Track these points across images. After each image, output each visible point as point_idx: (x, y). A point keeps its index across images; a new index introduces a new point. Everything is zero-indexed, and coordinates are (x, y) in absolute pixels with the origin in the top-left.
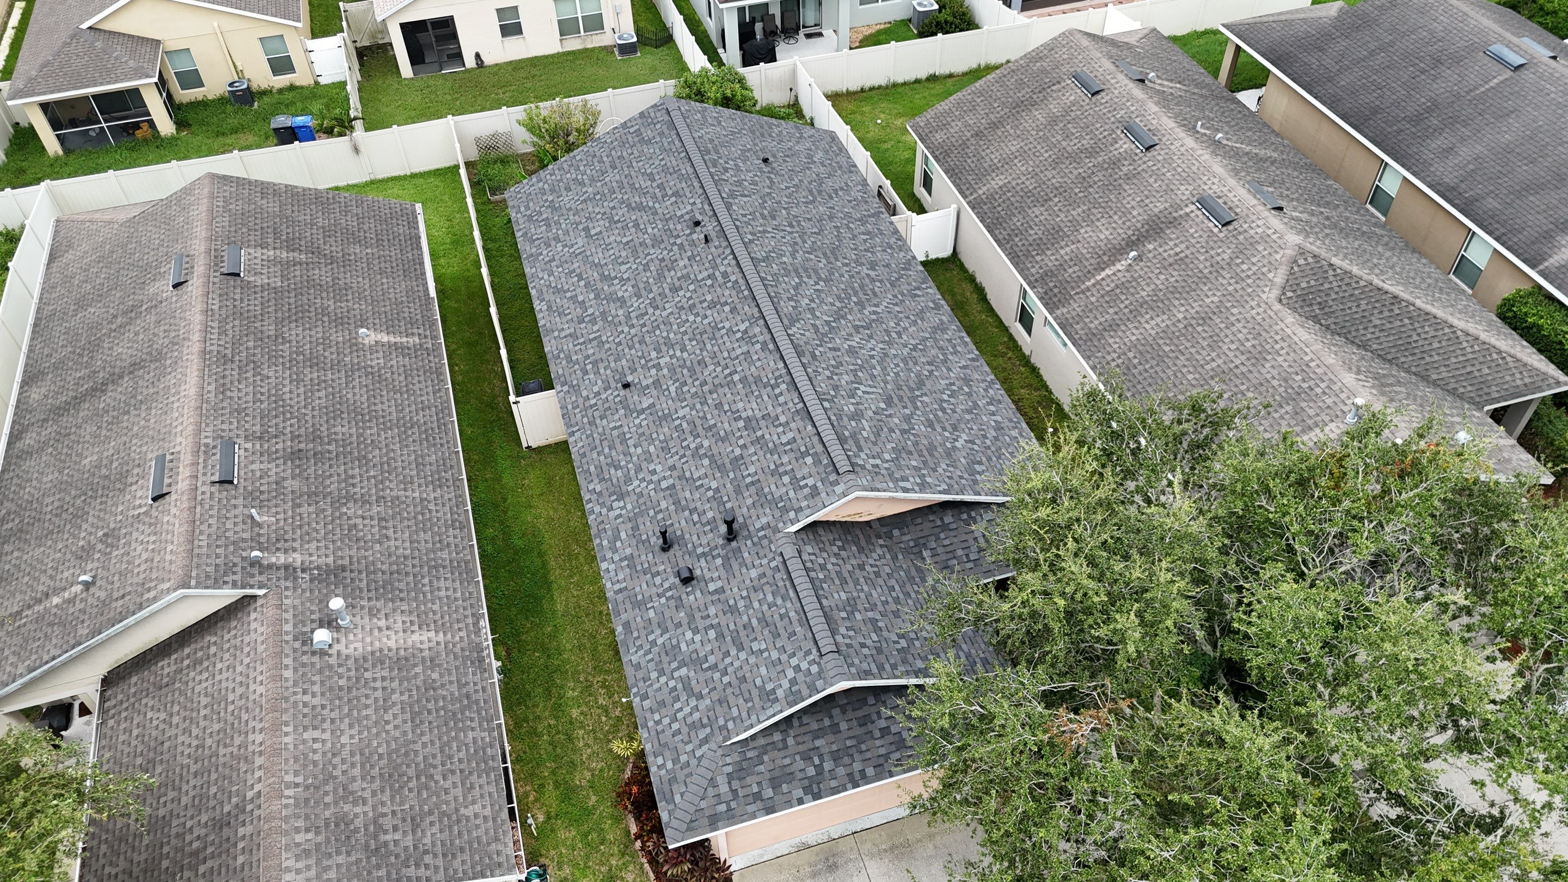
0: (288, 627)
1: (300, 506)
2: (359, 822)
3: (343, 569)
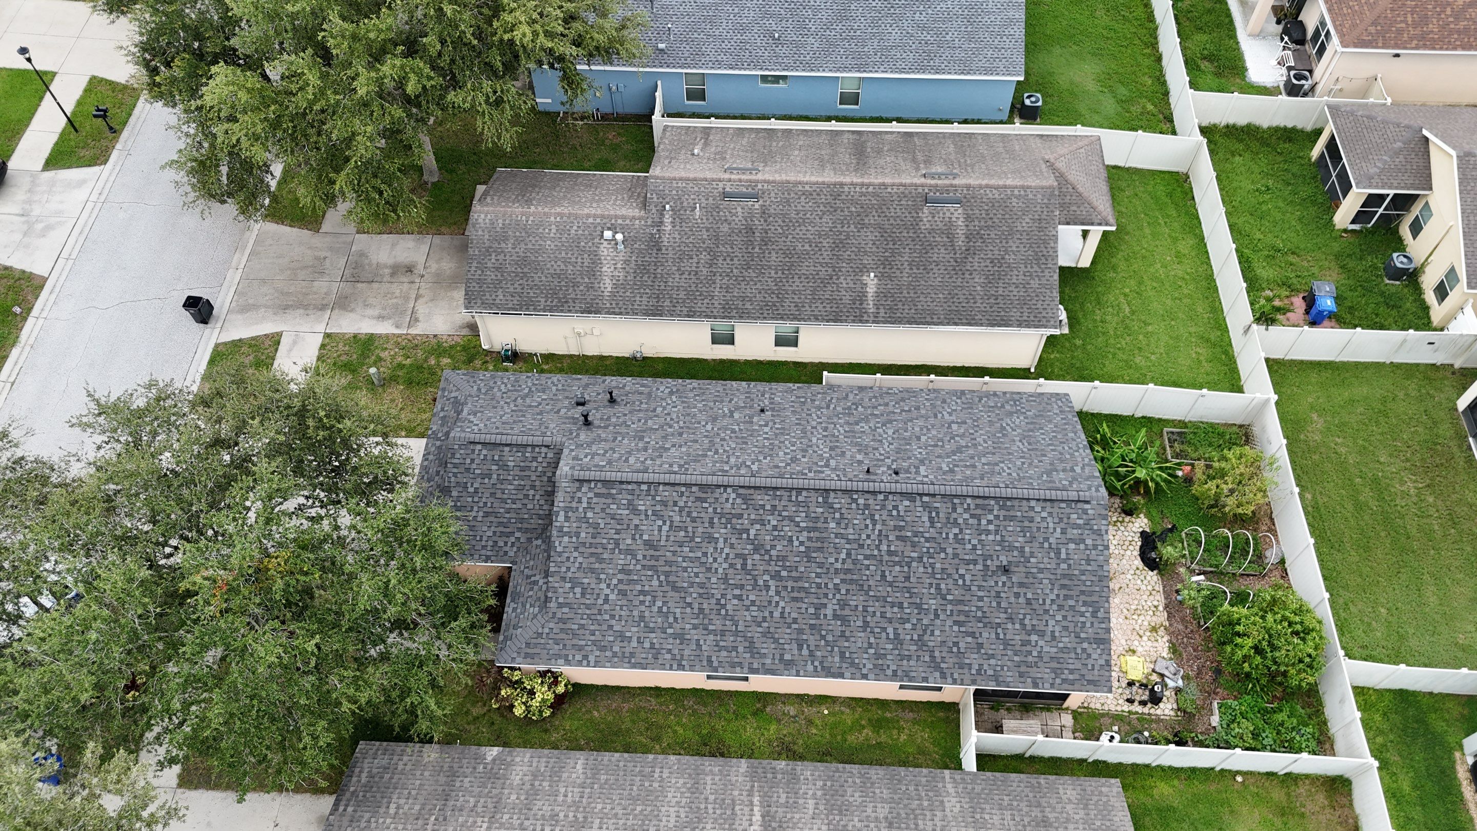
0: (620, 221)
1: (707, 231)
2: (503, 245)
3: (660, 250)
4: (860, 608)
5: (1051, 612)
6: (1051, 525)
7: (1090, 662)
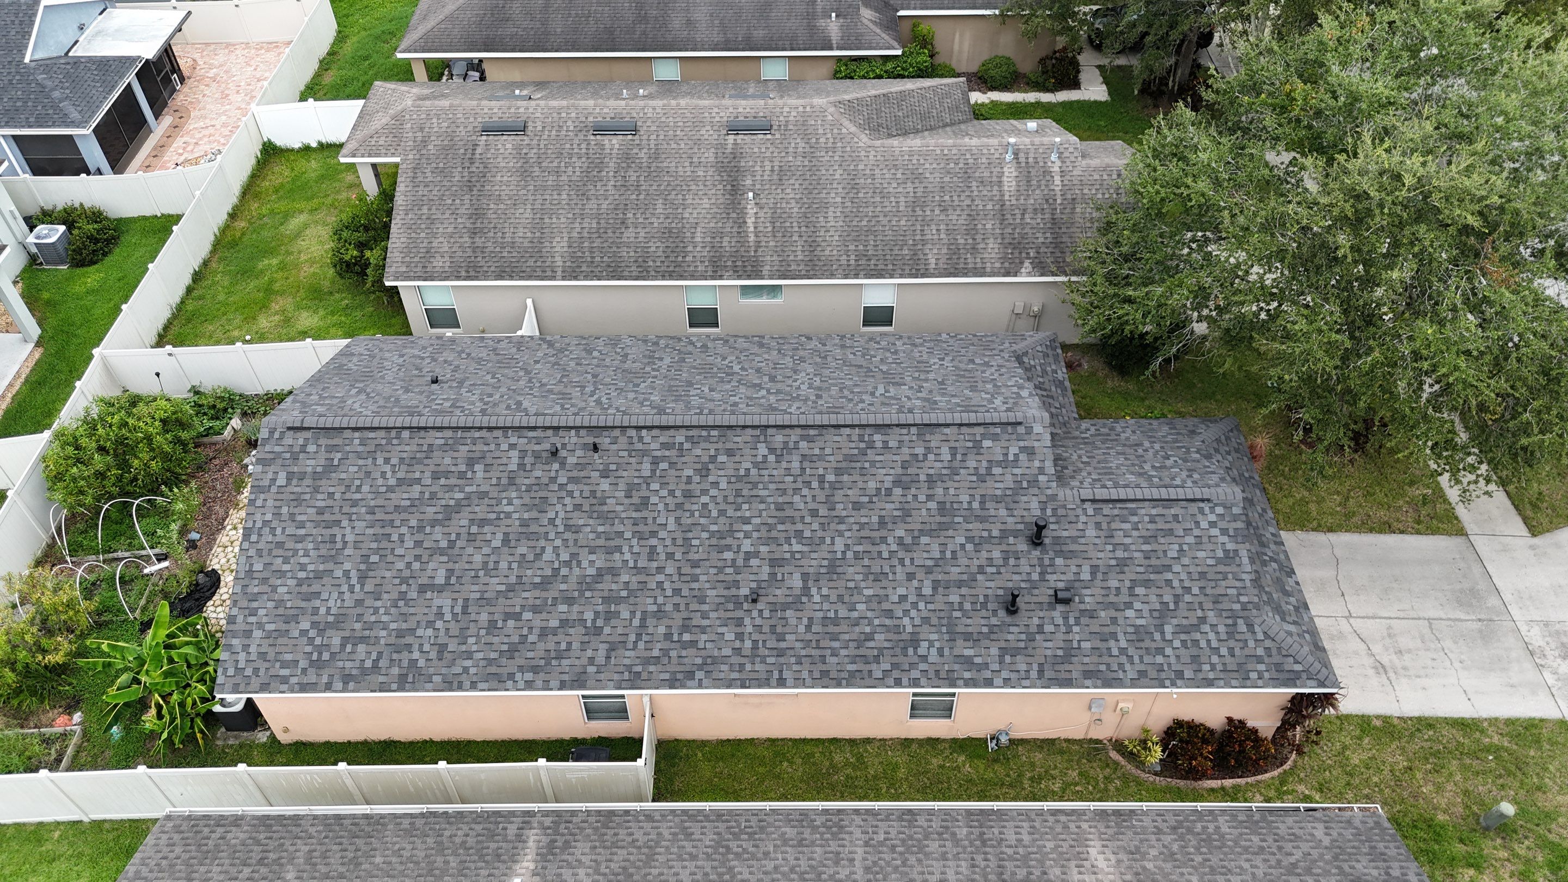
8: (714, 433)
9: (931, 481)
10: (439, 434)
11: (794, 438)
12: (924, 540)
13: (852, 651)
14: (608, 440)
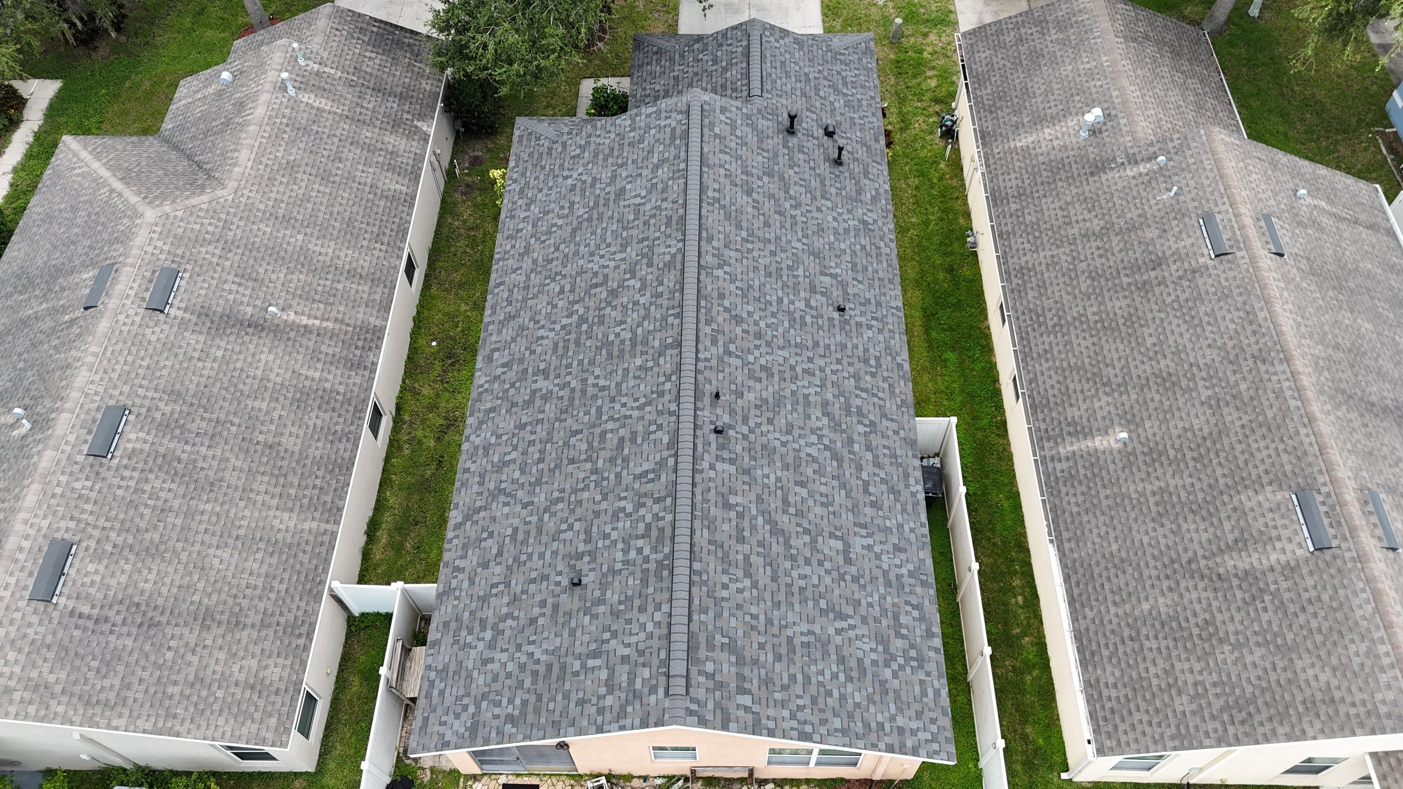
0: (1123, 121)
1: (1139, 216)
3: (1092, 174)
4: (541, 416)
5: (517, 655)
6: (633, 639)
7: (450, 718)
8: (703, 303)
9: (747, 173)
10: (698, 533)
11: (710, 248)
12: (792, 192)
13: (874, 260)
14: (707, 386)
